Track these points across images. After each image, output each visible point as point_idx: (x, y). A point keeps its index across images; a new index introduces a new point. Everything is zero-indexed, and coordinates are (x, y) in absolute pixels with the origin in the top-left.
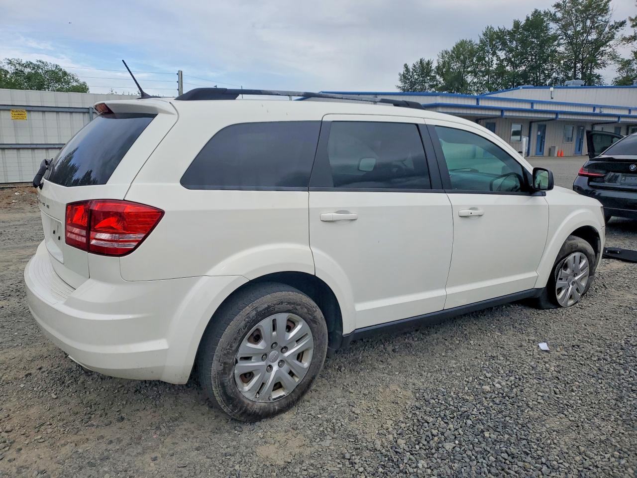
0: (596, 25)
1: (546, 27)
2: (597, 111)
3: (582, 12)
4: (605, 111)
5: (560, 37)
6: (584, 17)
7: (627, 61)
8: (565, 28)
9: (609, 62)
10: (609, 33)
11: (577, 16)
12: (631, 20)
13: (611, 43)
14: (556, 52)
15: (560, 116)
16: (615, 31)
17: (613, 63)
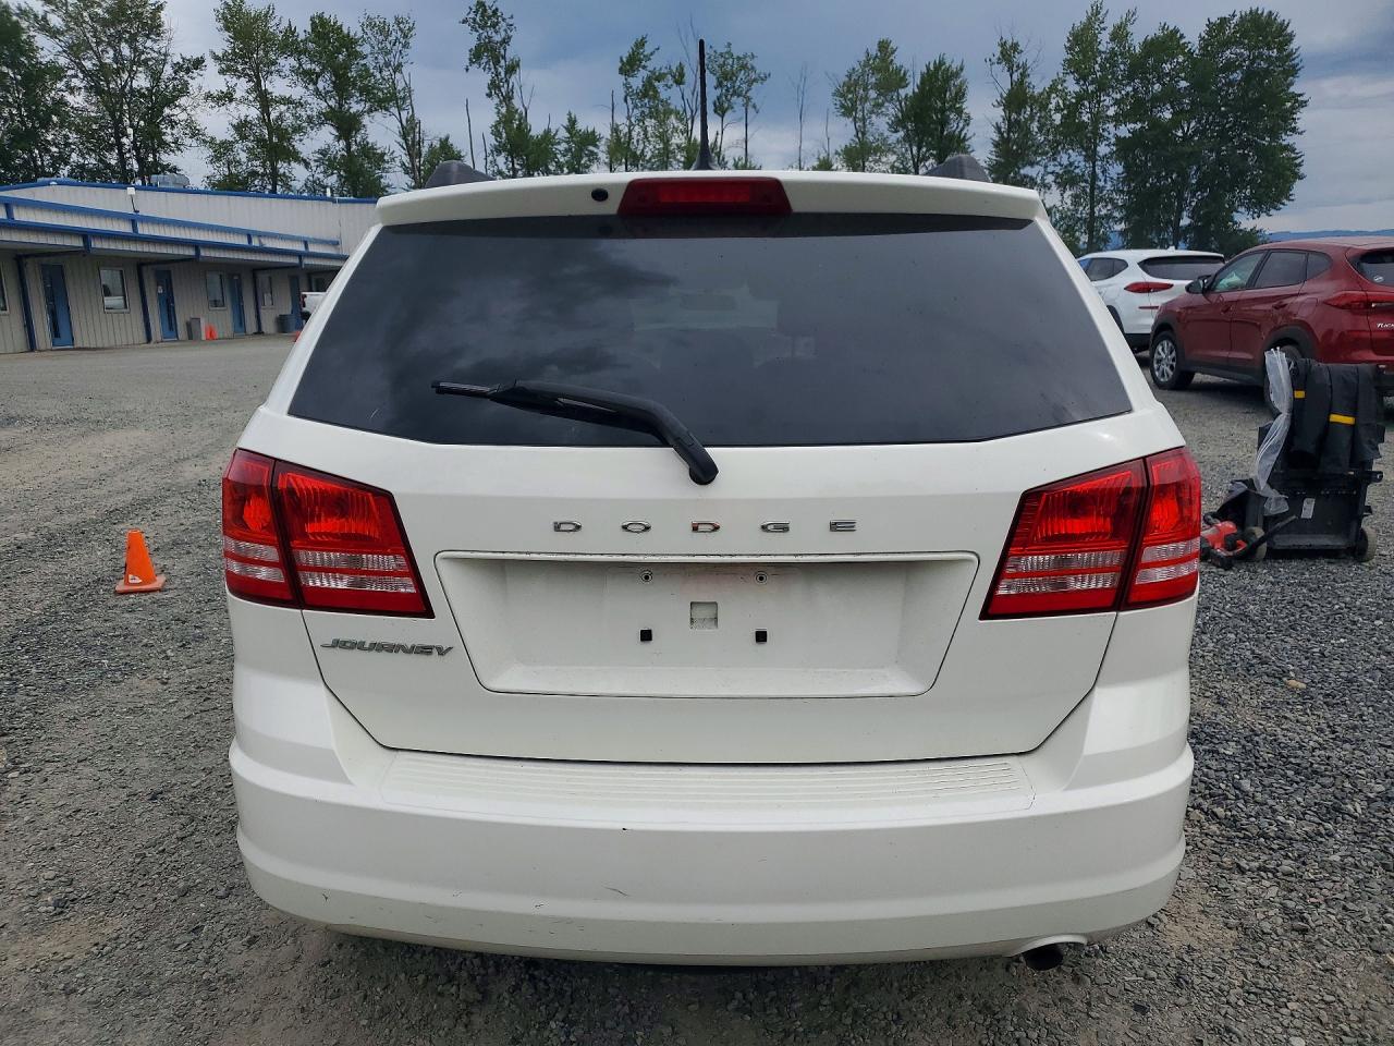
0: (143, 57)
1: (30, 44)
2: (255, 242)
3: (105, 23)
4: (269, 244)
5: (70, 72)
6: (111, 35)
7: (223, 143)
8: (75, 51)
9: (188, 141)
10: (174, 79)
11: (95, 31)
12: (216, 58)
13: (183, 101)
14: (66, 104)
15: (203, 253)
16: (186, 78)
17: (194, 144)
